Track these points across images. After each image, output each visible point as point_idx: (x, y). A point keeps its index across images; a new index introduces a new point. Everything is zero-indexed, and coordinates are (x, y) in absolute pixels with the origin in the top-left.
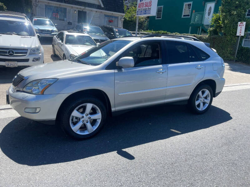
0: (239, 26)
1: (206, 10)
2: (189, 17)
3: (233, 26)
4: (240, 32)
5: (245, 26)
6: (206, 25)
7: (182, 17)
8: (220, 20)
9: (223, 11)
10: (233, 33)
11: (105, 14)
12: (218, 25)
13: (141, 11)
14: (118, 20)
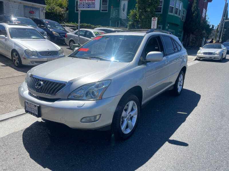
0: (153, 20)
1: (121, 6)
2: (107, 12)
3: (148, 21)
4: (154, 26)
5: (157, 21)
6: (123, 19)
7: (101, 12)
8: (137, 16)
9: (139, 8)
10: (148, 26)
11: (24, 4)
12: (136, 19)
13: (84, 5)
14: (39, 12)
